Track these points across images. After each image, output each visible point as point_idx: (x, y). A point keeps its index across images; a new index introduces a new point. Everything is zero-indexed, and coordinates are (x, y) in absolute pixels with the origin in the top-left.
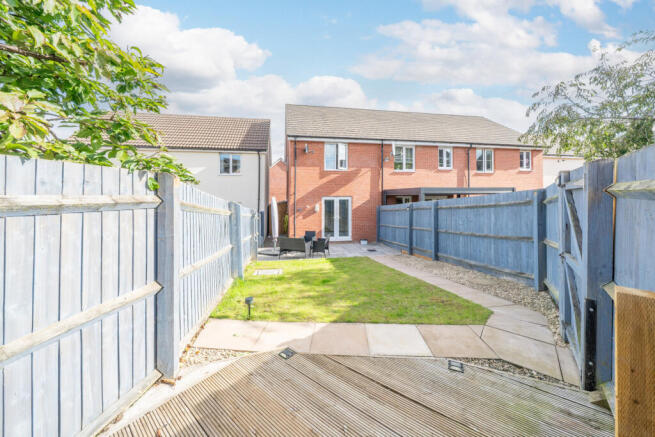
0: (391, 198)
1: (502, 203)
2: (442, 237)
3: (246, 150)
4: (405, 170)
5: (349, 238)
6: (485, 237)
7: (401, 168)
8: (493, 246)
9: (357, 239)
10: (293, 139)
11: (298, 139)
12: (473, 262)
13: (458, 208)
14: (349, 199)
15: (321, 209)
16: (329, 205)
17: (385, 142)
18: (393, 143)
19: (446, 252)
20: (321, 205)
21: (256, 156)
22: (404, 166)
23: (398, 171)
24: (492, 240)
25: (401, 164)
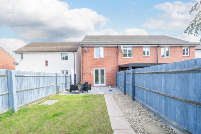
0: (122, 68)
1: (171, 71)
2: (136, 89)
3: (69, 52)
4: (128, 57)
5: (104, 84)
6: (158, 93)
7: (126, 56)
8: (163, 101)
9: (108, 85)
10: (81, 46)
11: (83, 46)
12: (151, 108)
13: (143, 73)
14: (105, 69)
15: (93, 73)
16: (97, 72)
17: (119, 46)
18: (122, 46)
19: (138, 97)
20: (93, 72)
21: (73, 54)
22: (128, 55)
23: (125, 57)
24: (163, 97)
25: (126, 55)
